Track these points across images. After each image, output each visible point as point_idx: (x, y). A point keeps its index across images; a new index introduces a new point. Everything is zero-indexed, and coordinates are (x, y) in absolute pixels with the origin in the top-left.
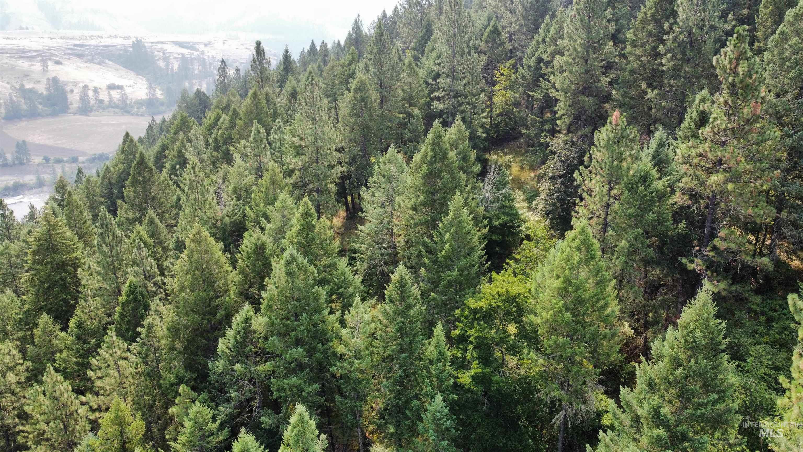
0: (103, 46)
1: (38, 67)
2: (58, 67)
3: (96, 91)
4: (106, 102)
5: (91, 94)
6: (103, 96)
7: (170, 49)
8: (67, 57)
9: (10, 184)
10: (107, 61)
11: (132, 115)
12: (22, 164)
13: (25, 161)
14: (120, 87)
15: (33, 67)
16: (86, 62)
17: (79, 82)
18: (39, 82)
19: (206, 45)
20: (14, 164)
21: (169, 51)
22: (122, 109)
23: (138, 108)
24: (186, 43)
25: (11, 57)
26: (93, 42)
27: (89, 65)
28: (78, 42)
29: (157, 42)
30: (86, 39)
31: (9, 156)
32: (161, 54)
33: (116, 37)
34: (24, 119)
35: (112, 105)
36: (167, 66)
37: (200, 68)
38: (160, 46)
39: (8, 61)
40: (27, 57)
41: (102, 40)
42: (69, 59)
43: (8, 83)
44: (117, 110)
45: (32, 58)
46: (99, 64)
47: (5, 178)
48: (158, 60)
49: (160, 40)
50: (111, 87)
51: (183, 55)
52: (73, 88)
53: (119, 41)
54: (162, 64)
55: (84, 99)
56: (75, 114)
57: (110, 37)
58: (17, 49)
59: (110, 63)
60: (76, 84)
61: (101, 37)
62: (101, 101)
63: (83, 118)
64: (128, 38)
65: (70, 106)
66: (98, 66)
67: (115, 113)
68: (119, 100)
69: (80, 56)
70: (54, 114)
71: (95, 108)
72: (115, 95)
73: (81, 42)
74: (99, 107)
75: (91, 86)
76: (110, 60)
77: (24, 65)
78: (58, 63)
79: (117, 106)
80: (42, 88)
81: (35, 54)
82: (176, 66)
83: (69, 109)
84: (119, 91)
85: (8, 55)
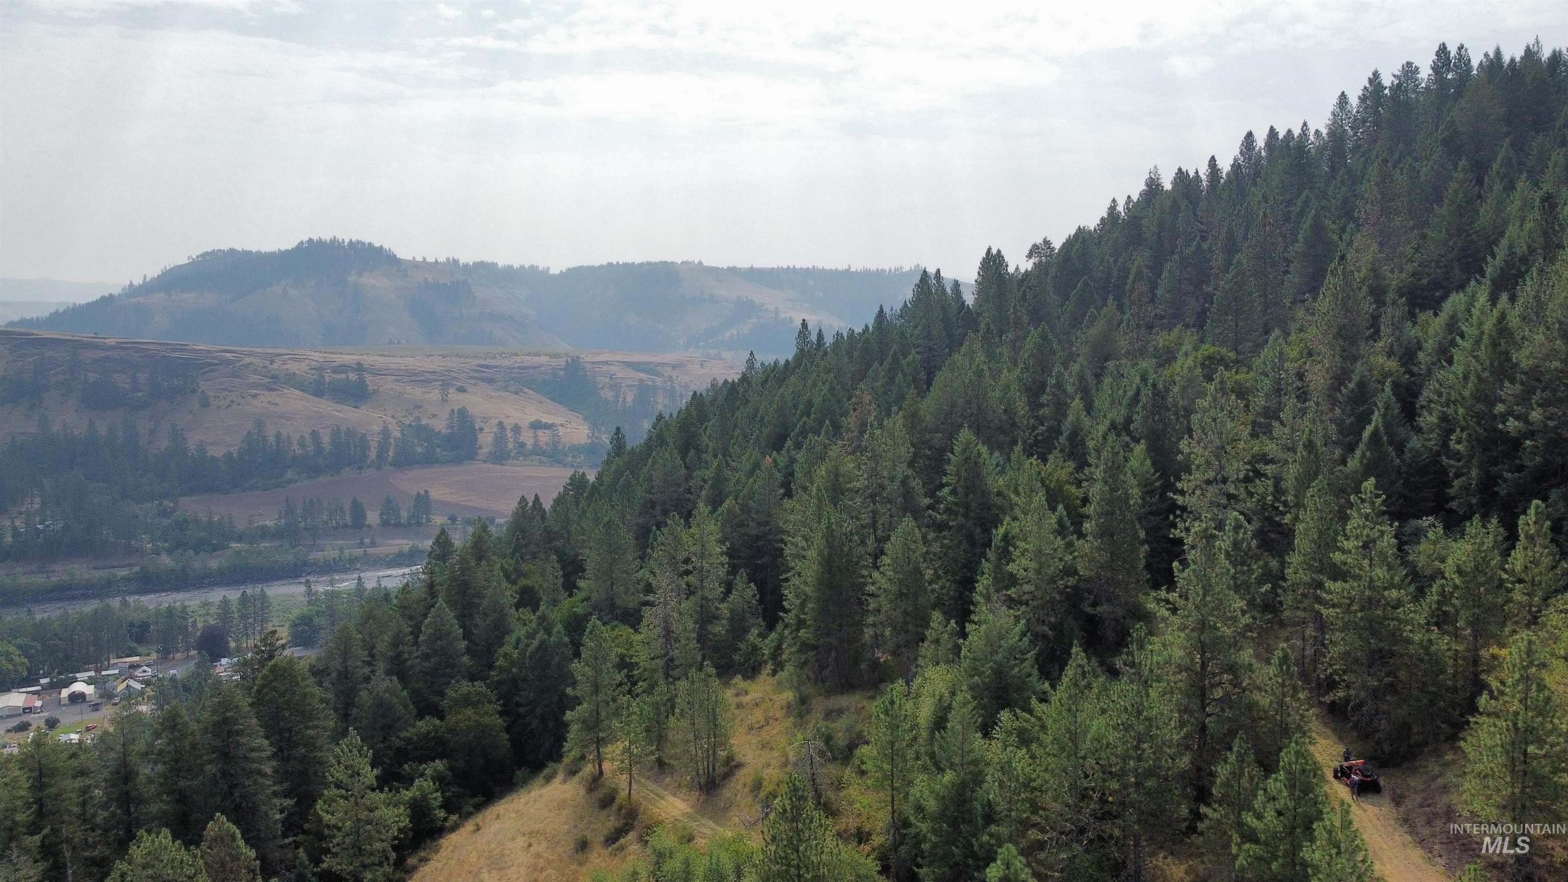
0: (520, 368)
1: (435, 395)
2: (461, 396)
3: (517, 429)
4: (529, 446)
5: (509, 434)
6: (527, 437)
7: (621, 373)
8: (472, 381)
9: (406, 549)
10: (526, 390)
11: (565, 466)
12: (419, 524)
13: (424, 521)
14: (547, 426)
15: (427, 396)
16: (498, 390)
17: (491, 418)
18: (435, 416)
19: (674, 367)
20: (410, 525)
21: (619, 375)
22: (550, 457)
23: (573, 457)
24: (640, 363)
25: (398, 381)
26: (506, 363)
27: (502, 394)
28: (482, 362)
29: (599, 363)
30: (495, 358)
31: (404, 514)
32: (607, 380)
33: (538, 354)
34: (417, 466)
35: (538, 451)
36: (617, 397)
37: (667, 402)
38: (605, 368)
39: (394, 387)
40: (420, 381)
41: (518, 359)
42: (475, 384)
43: (393, 417)
44: (544, 459)
45: (425, 382)
46: (516, 393)
47: (398, 541)
48: (602, 388)
49: (605, 360)
50: (536, 426)
51: (641, 380)
52: (482, 425)
53: (543, 359)
54: (608, 394)
55: (500, 440)
56: (485, 462)
57: (529, 354)
58: (406, 370)
59: (531, 392)
60: (485, 420)
61: (516, 355)
62: (522, 445)
63: (498, 467)
64: (557, 356)
65: (480, 451)
66: (514, 396)
67: (541, 462)
68: (547, 444)
69: (490, 381)
70: (457, 461)
71: (512, 454)
72: (544, 437)
73: (488, 362)
74: (519, 452)
75: (508, 423)
76: (529, 388)
77: (416, 392)
78: (461, 390)
79: (544, 453)
80: (440, 425)
81: (429, 376)
82: (630, 398)
83: (478, 454)
84: (548, 432)
85: (393, 377)
